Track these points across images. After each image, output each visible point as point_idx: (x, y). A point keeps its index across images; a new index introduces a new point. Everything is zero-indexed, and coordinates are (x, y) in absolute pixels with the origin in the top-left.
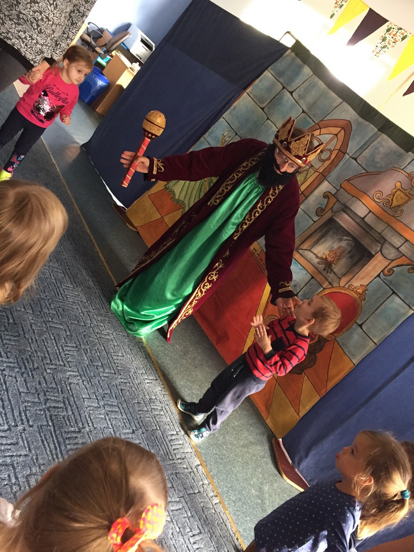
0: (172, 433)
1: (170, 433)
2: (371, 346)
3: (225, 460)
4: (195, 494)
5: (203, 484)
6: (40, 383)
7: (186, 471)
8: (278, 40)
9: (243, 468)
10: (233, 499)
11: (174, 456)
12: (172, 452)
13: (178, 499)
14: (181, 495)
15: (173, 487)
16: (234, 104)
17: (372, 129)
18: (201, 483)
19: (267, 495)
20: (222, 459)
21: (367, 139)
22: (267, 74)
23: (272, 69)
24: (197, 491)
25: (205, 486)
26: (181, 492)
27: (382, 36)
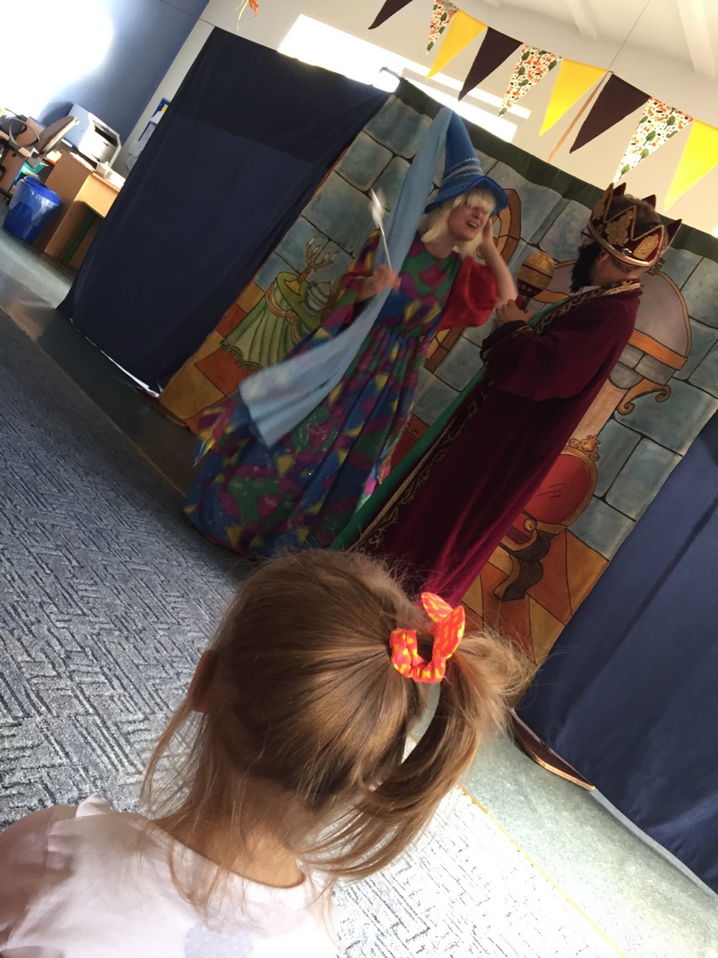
2: (627, 525)
6: (158, 651)
16: (318, 192)
17: (554, 196)
19: (528, 789)
21: (548, 212)
22: (364, 138)
23: (369, 129)
27: (518, 67)
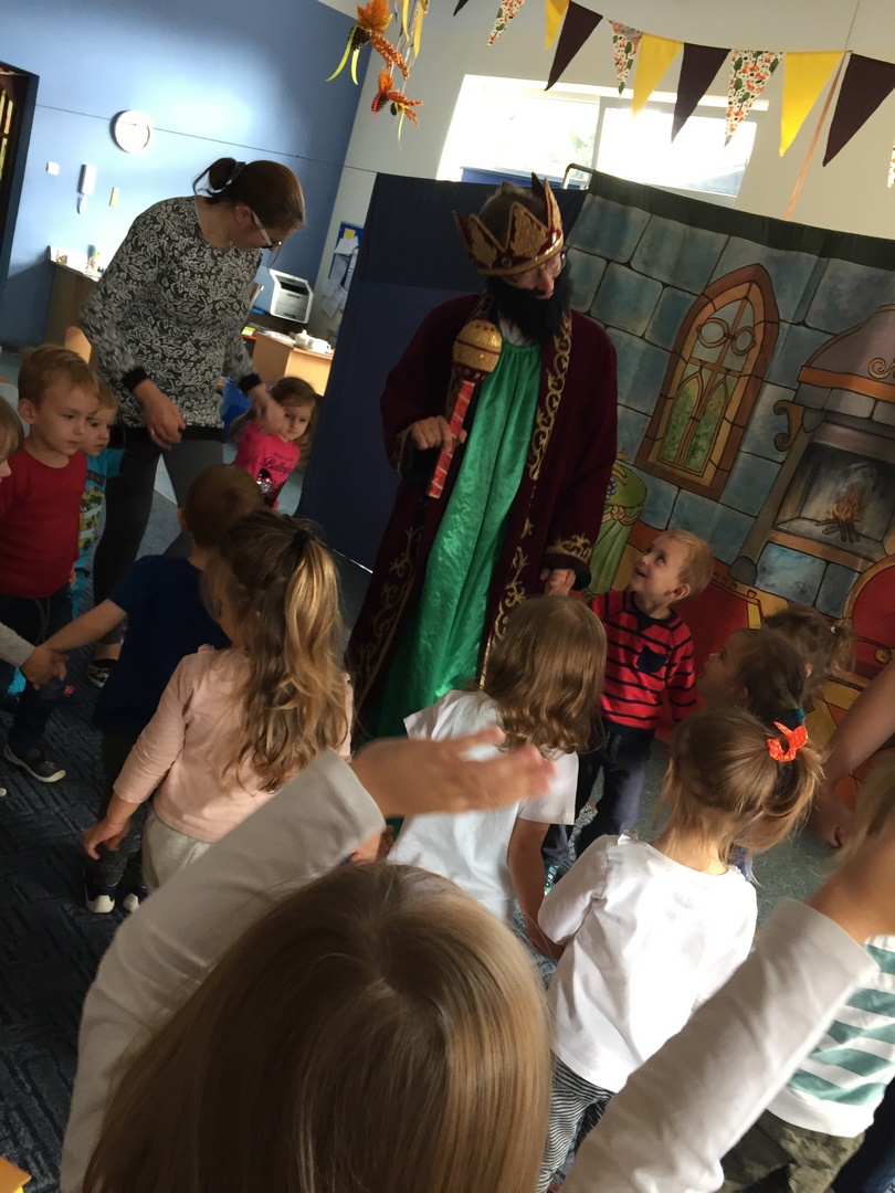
17: (808, 260)
21: (806, 280)
27: (732, 81)
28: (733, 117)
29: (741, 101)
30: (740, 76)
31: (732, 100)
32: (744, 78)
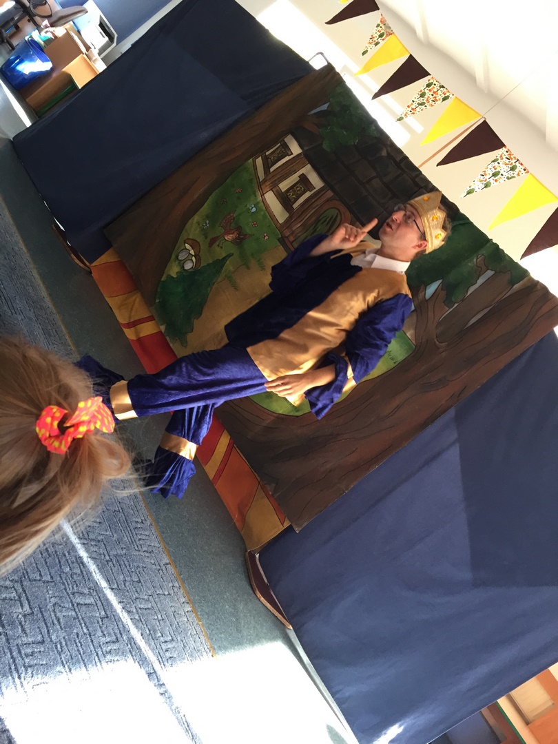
0: (136, 520)
1: (134, 519)
3: (196, 565)
4: (165, 595)
5: (173, 586)
7: (154, 567)
8: (307, 60)
9: (215, 579)
10: (207, 611)
11: (139, 547)
12: (138, 542)
13: (146, 597)
14: (150, 593)
15: (140, 582)
18: (171, 585)
19: (242, 615)
20: (193, 564)
24: (166, 593)
25: (176, 590)
26: (149, 589)
27: (421, 91)
28: (410, 109)
29: (419, 104)
30: (427, 91)
31: (415, 100)
32: (428, 94)
